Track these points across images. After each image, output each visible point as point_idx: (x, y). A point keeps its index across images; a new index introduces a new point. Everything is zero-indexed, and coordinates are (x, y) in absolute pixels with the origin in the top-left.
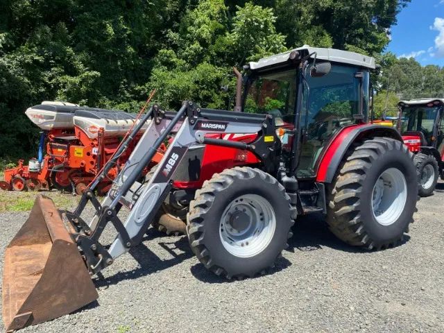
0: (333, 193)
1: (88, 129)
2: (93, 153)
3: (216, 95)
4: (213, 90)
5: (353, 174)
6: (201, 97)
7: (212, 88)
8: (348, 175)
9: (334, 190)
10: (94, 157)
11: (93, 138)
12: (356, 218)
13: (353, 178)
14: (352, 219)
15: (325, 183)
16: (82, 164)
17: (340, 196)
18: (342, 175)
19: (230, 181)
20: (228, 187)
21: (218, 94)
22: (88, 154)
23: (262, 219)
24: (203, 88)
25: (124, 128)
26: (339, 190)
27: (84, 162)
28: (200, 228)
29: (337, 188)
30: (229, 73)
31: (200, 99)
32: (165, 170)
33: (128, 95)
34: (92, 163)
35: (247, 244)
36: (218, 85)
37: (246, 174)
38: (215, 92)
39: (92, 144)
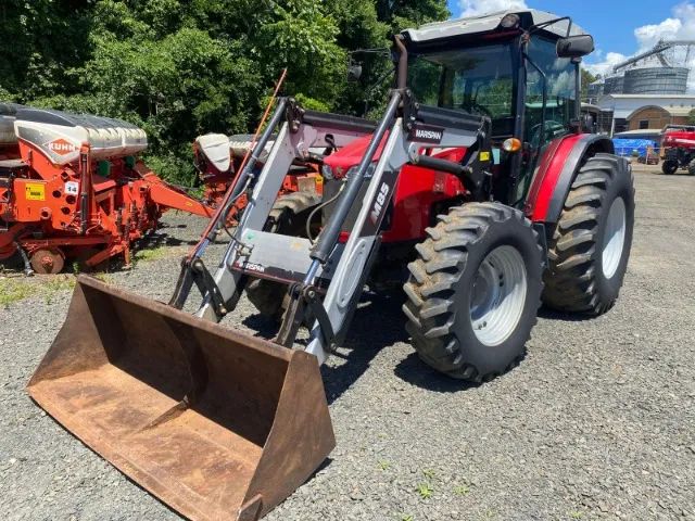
0: (555, 237)
1: (51, 146)
2: (67, 192)
3: (212, 87)
4: (205, 80)
5: (586, 207)
6: (184, 90)
7: (203, 74)
8: (577, 209)
9: (557, 233)
10: (70, 199)
11: (62, 162)
12: (588, 272)
13: (585, 214)
14: (584, 273)
15: (546, 224)
16: (45, 214)
17: (566, 241)
18: (568, 209)
19: (484, 227)
20: (482, 235)
21: (217, 86)
22: (57, 194)
23: (501, 284)
24: (187, 75)
25: (109, 144)
26: (564, 232)
27: (47, 209)
28: (450, 307)
29: (561, 230)
30: (231, 51)
31: (182, 94)
32: (373, 213)
33: (46, 83)
34: (66, 211)
35: (485, 324)
36: (214, 70)
37: (501, 213)
38: (210, 81)
39: (65, 174)
